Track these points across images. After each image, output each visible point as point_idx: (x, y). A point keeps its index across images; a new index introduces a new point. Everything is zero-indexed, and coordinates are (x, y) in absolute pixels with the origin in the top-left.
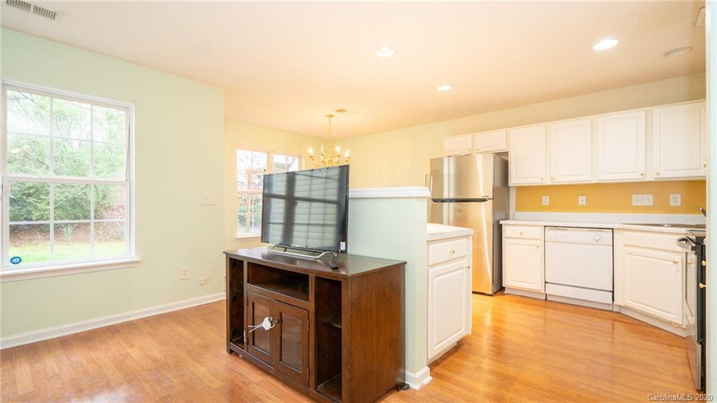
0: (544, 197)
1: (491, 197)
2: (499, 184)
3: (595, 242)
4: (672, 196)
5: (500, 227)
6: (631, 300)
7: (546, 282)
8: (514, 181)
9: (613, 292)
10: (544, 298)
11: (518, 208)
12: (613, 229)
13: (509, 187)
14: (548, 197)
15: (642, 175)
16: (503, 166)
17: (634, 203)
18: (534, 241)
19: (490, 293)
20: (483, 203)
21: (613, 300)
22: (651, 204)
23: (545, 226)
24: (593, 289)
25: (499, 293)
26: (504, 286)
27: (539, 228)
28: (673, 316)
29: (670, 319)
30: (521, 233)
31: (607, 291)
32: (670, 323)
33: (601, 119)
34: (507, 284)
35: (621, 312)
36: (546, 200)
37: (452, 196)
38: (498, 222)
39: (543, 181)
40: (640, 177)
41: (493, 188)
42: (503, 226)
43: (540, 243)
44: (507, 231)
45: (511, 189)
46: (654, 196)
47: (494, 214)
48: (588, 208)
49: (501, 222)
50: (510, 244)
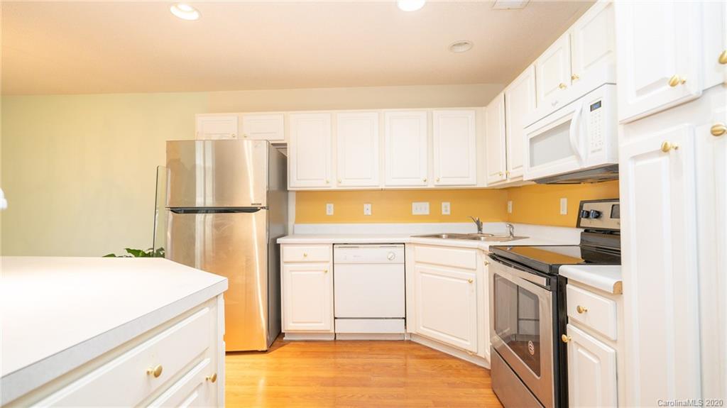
0: (328, 205)
1: (264, 205)
2: (275, 187)
3: (389, 261)
4: (444, 204)
5: (277, 248)
6: (424, 327)
7: (335, 318)
8: (294, 183)
9: (405, 318)
10: (333, 339)
11: (299, 220)
12: (404, 244)
13: (288, 191)
14: (332, 205)
15: (425, 181)
16: (280, 161)
17: (414, 213)
18: (319, 265)
19: (265, 349)
20: (253, 214)
21: (406, 328)
22: (428, 213)
23: (334, 244)
24: (386, 318)
25: (277, 343)
26: (283, 331)
27: (328, 247)
28: (468, 343)
29: (464, 347)
30: (305, 255)
31: (399, 318)
32: (465, 351)
33: (389, 113)
34: (286, 329)
35: (412, 340)
36: (330, 209)
37: (210, 203)
38: (275, 240)
39: (328, 185)
40: (423, 183)
41: (268, 192)
42: (281, 246)
43: (329, 266)
44: (287, 253)
45: (290, 194)
46: (430, 204)
47: (268, 230)
48: (375, 218)
49: (279, 241)
50: (291, 271)
